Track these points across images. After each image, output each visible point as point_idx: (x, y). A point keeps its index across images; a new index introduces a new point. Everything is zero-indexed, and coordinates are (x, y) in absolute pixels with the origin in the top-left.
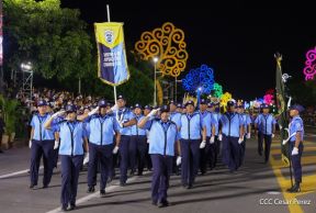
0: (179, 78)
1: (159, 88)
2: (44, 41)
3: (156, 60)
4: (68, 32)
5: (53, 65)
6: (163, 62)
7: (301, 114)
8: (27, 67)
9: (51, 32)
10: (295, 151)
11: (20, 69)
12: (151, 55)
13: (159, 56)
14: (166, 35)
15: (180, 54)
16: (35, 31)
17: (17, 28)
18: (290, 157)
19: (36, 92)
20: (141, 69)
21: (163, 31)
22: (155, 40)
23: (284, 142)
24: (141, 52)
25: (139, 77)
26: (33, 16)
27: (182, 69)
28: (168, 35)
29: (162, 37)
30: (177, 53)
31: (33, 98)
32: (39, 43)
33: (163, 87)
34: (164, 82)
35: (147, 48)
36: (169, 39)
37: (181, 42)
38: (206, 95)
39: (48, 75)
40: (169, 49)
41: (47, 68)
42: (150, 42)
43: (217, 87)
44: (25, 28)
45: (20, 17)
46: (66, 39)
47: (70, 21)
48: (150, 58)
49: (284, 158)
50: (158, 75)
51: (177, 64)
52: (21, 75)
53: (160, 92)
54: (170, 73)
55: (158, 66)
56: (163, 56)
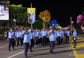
0: (49, 22)
1: (44, 25)
2: (18, 14)
3: (43, 18)
5: (20, 20)
6: (45, 19)
7: (76, 30)
8: (14, 20)
9: (20, 12)
10: (75, 39)
11: (13, 21)
13: (44, 17)
15: (49, 17)
16: (16, 12)
17: (12, 11)
18: (74, 40)
20: (40, 21)
21: (45, 12)
23: (72, 37)
24: (40, 17)
25: (40, 22)
26: (16, 9)
29: (45, 13)
30: (48, 17)
31: (16, 27)
32: (17, 15)
33: (45, 24)
36: (46, 14)
37: (49, 14)
38: (55, 26)
39: (19, 22)
40: (46, 16)
41: (19, 20)
42: (42, 14)
45: (13, 9)
46: (23, 14)
47: (24, 10)
48: (42, 18)
49: (72, 40)
50: (44, 22)
51: (48, 19)
52: (13, 22)
53: (45, 26)
54: (47, 21)
55: (44, 20)
56: (45, 18)
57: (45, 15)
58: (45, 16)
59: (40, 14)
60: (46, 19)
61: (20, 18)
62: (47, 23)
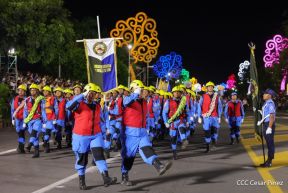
0: (151, 64)
1: (133, 73)
2: (31, 28)
3: (130, 47)
4: (53, 20)
5: (39, 51)
6: (136, 49)
8: (12, 52)
9: (37, 19)
10: (269, 131)
12: (125, 42)
13: (133, 43)
14: (139, 24)
15: (153, 41)
16: (22, 18)
17: (5, 16)
19: (20, 76)
21: (136, 20)
26: (19, 4)
27: (154, 56)
28: (141, 24)
29: (136, 26)
30: (149, 41)
32: (26, 30)
33: (136, 72)
34: (137, 68)
35: (122, 36)
36: (142, 27)
37: (153, 31)
38: (175, 80)
40: (142, 37)
42: (123, 30)
43: (185, 72)
44: (12, 16)
46: (51, 26)
47: (54, 10)
48: (124, 46)
50: (132, 61)
51: (149, 51)
54: (142, 59)
55: (131, 53)
56: (136, 43)
57: (135, 32)
58: (138, 36)
59: (117, 30)
60: (142, 51)
61: (37, 43)
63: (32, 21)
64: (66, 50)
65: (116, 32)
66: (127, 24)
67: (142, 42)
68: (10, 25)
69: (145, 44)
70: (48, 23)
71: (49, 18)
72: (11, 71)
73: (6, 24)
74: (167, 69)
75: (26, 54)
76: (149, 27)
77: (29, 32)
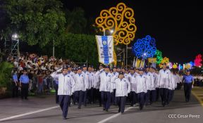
0: (129, 46)
2: (31, 17)
3: (112, 31)
4: (48, 10)
5: (37, 35)
6: (117, 33)
8: (15, 36)
9: (36, 10)
12: (108, 28)
13: (114, 28)
14: (119, 12)
15: (131, 27)
16: (24, 10)
17: (10, 7)
19: (22, 56)
21: (117, 9)
22: (111, 16)
24: (100, 25)
27: (132, 39)
28: (121, 12)
29: (117, 14)
30: (128, 26)
32: (26, 18)
33: (117, 52)
34: (118, 49)
35: (105, 22)
36: (122, 15)
37: (131, 18)
39: (32, 42)
40: (122, 23)
41: (33, 37)
42: (107, 17)
43: (157, 52)
44: (15, 7)
51: (128, 35)
54: (123, 42)
56: (117, 29)
58: (119, 22)
59: (101, 17)
60: (122, 35)
61: (35, 29)
62: (122, 46)
63: (32, 11)
64: (59, 35)
65: (100, 20)
66: (109, 12)
67: (122, 27)
68: (14, 14)
69: (124, 29)
70: (44, 12)
71: (45, 8)
72: (14, 52)
73: (10, 14)
74: (144, 50)
75: (27, 38)
76: (127, 15)
77: (29, 20)
